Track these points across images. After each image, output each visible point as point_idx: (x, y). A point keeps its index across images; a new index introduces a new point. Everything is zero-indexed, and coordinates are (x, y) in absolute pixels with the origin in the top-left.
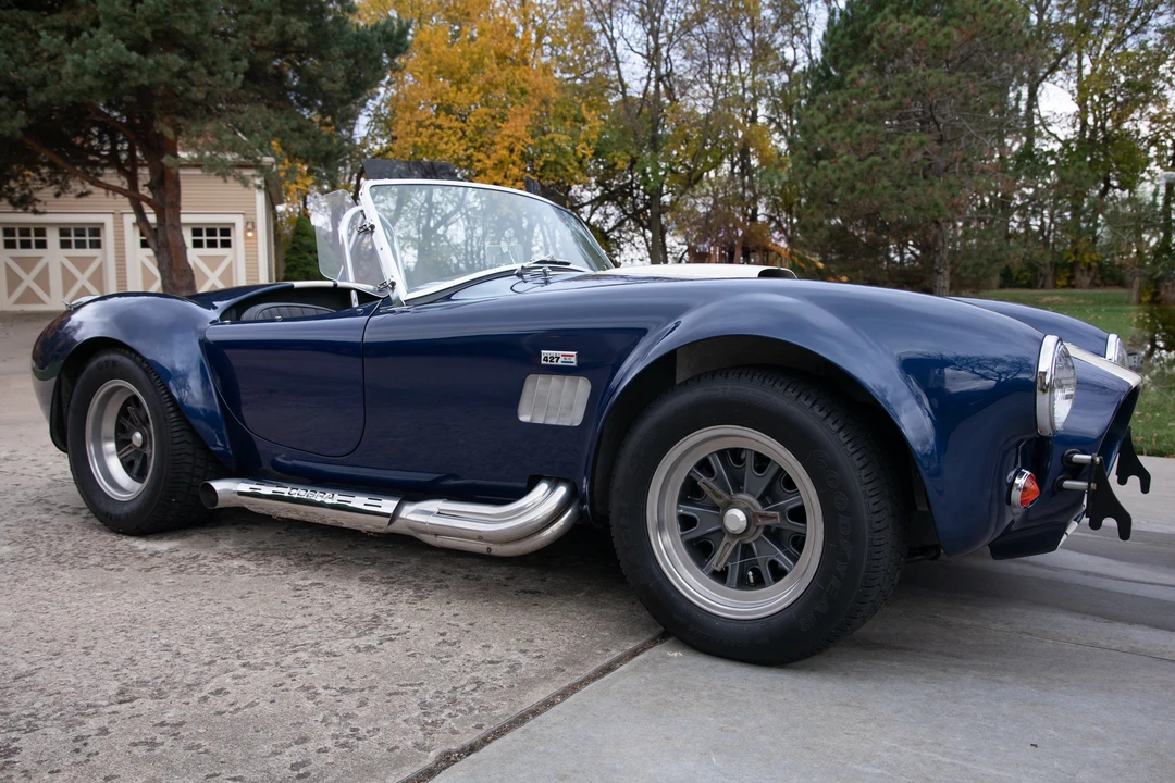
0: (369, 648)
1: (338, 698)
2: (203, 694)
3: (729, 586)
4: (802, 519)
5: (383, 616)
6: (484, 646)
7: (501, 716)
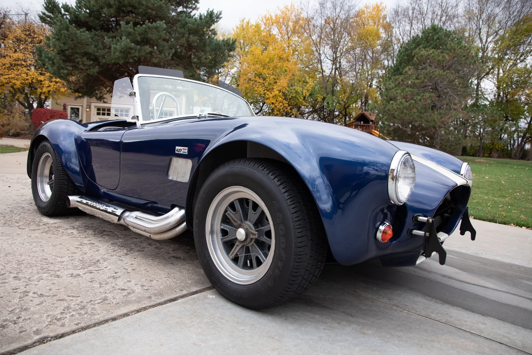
3: (239, 266)
4: (270, 237)
5: (101, 261)
6: (128, 281)
7: (95, 319)
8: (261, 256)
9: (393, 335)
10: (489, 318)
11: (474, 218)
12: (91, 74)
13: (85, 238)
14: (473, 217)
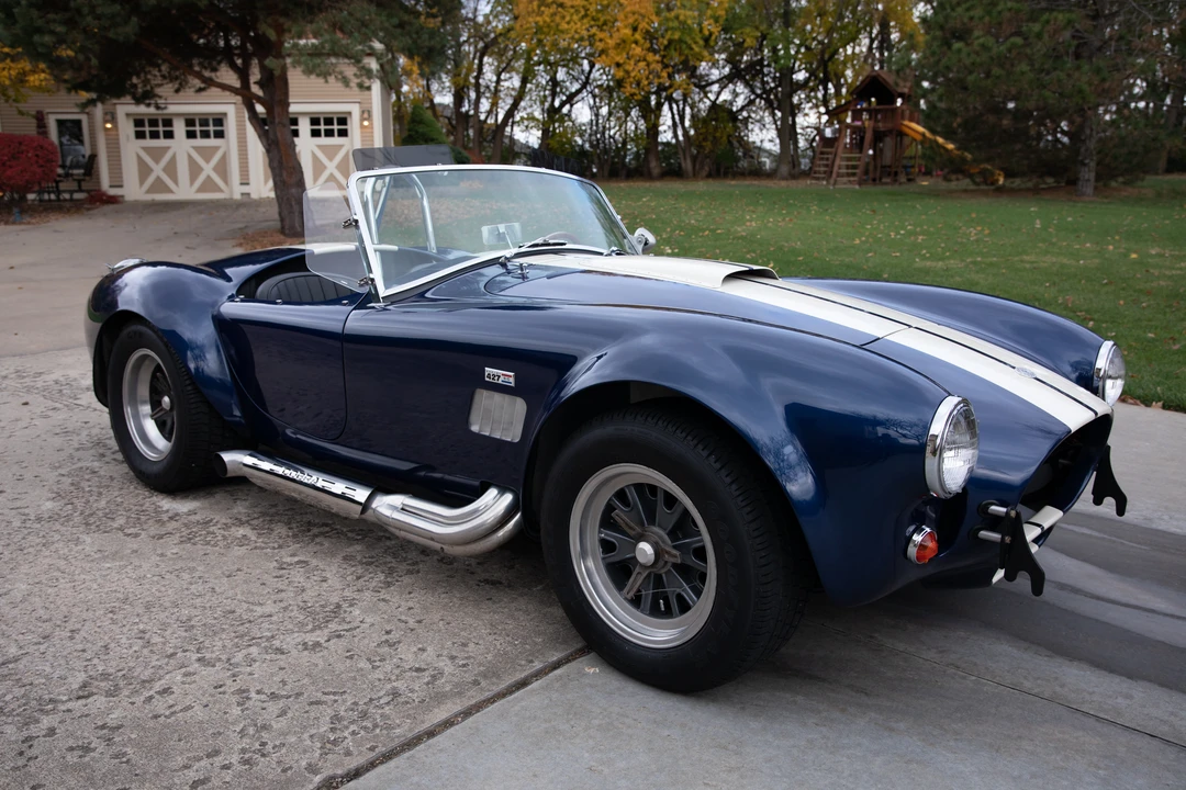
0: (317, 644)
1: (265, 705)
2: (151, 693)
3: (642, 612)
4: (704, 560)
5: (345, 605)
6: (419, 649)
7: (398, 737)
8: (689, 594)
9: (945, 730)
10: (1141, 683)
11: (1165, 407)
12: (121, 39)
13: (280, 547)
14: (1160, 404)
